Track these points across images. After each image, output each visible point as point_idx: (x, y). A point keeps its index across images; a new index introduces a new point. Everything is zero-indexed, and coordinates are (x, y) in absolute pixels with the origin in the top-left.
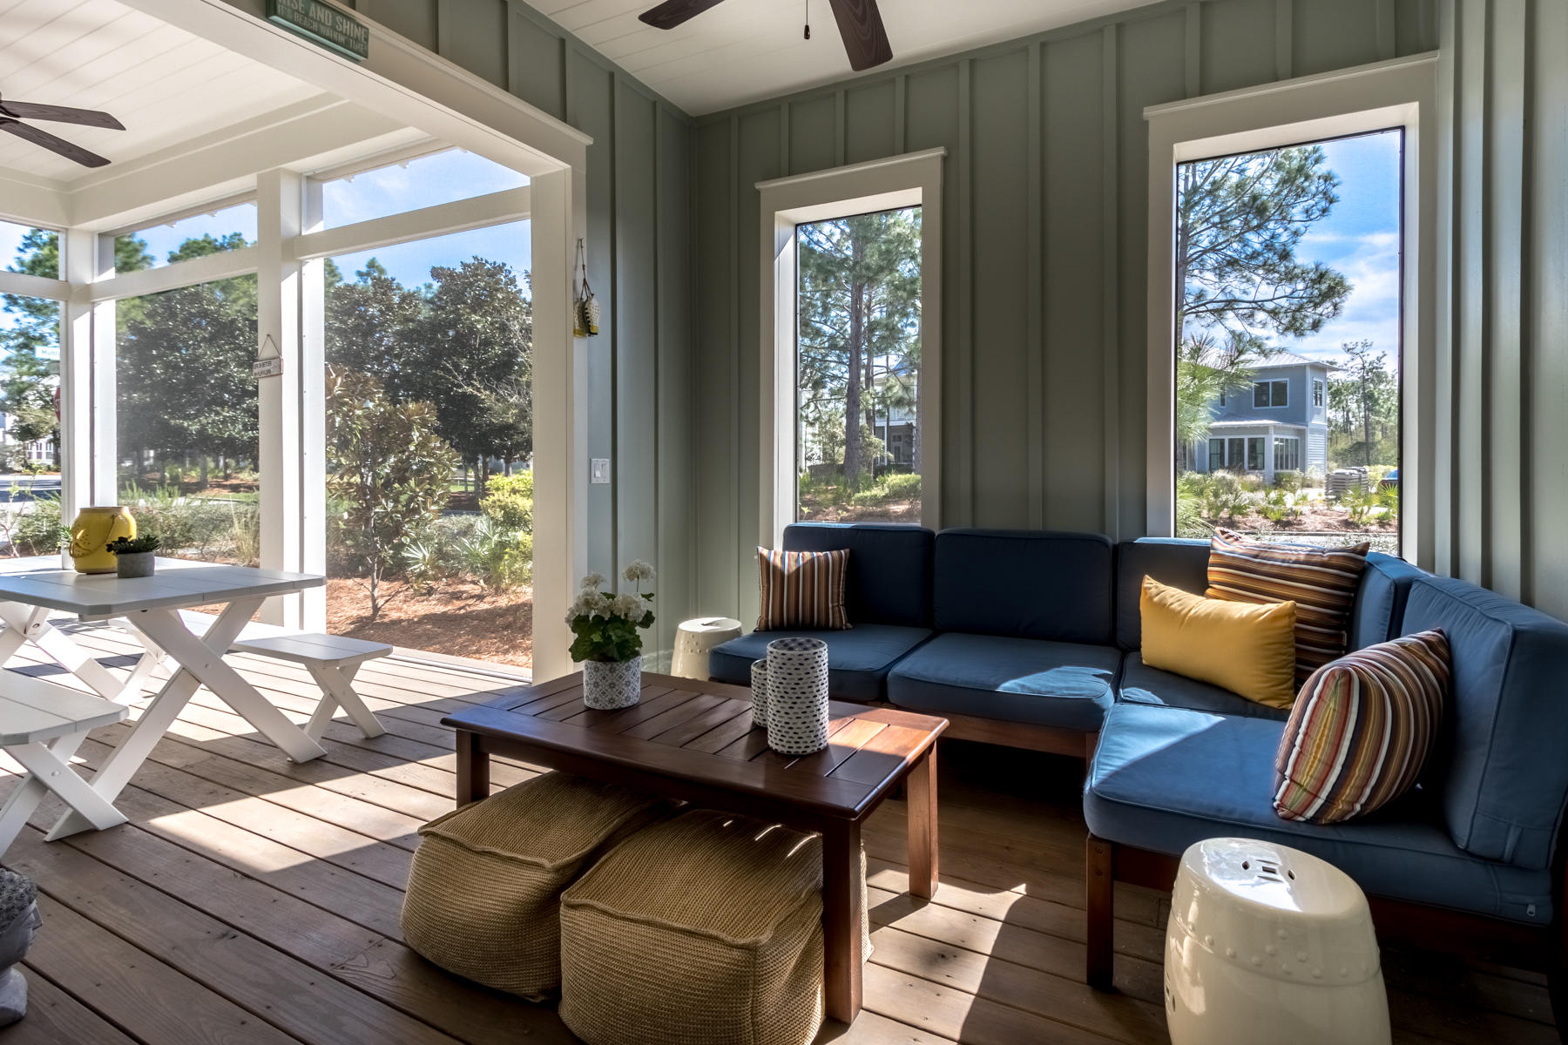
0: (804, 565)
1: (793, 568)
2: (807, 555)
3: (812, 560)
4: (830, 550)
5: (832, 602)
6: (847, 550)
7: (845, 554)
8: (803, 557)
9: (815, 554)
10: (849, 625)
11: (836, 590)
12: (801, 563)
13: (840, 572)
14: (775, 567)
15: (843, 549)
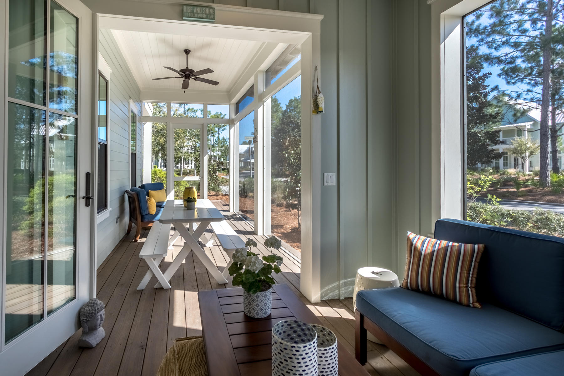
0: (438, 250)
1: (429, 250)
2: (444, 243)
3: (446, 248)
4: (466, 242)
5: (460, 283)
6: (481, 246)
7: (479, 248)
8: (439, 245)
9: (451, 244)
10: (477, 305)
11: (465, 275)
12: (437, 248)
13: (471, 262)
14: (416, 248)
15: (478, 244)
